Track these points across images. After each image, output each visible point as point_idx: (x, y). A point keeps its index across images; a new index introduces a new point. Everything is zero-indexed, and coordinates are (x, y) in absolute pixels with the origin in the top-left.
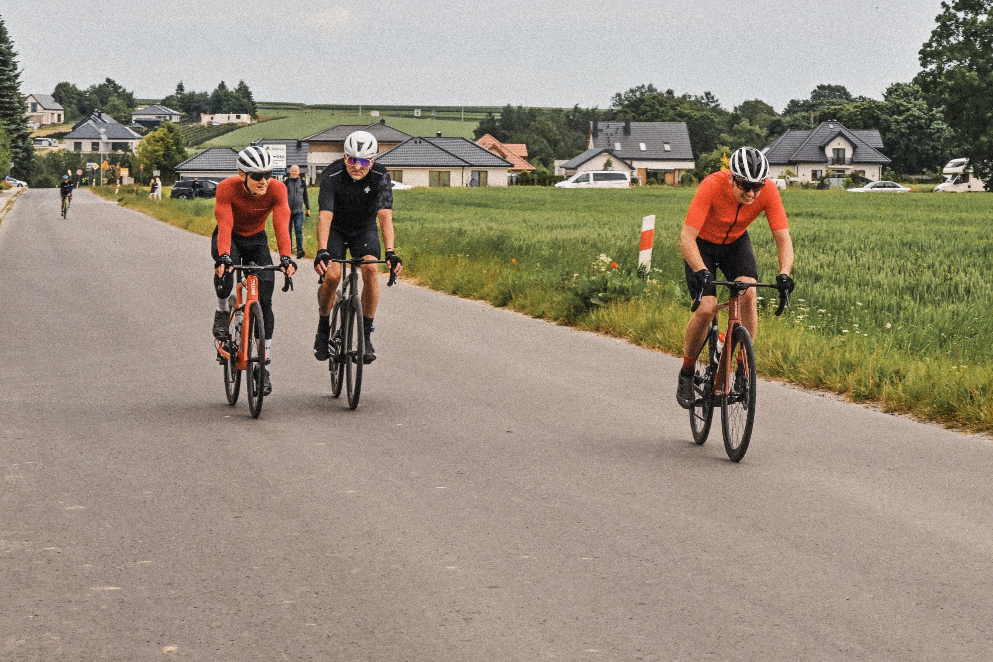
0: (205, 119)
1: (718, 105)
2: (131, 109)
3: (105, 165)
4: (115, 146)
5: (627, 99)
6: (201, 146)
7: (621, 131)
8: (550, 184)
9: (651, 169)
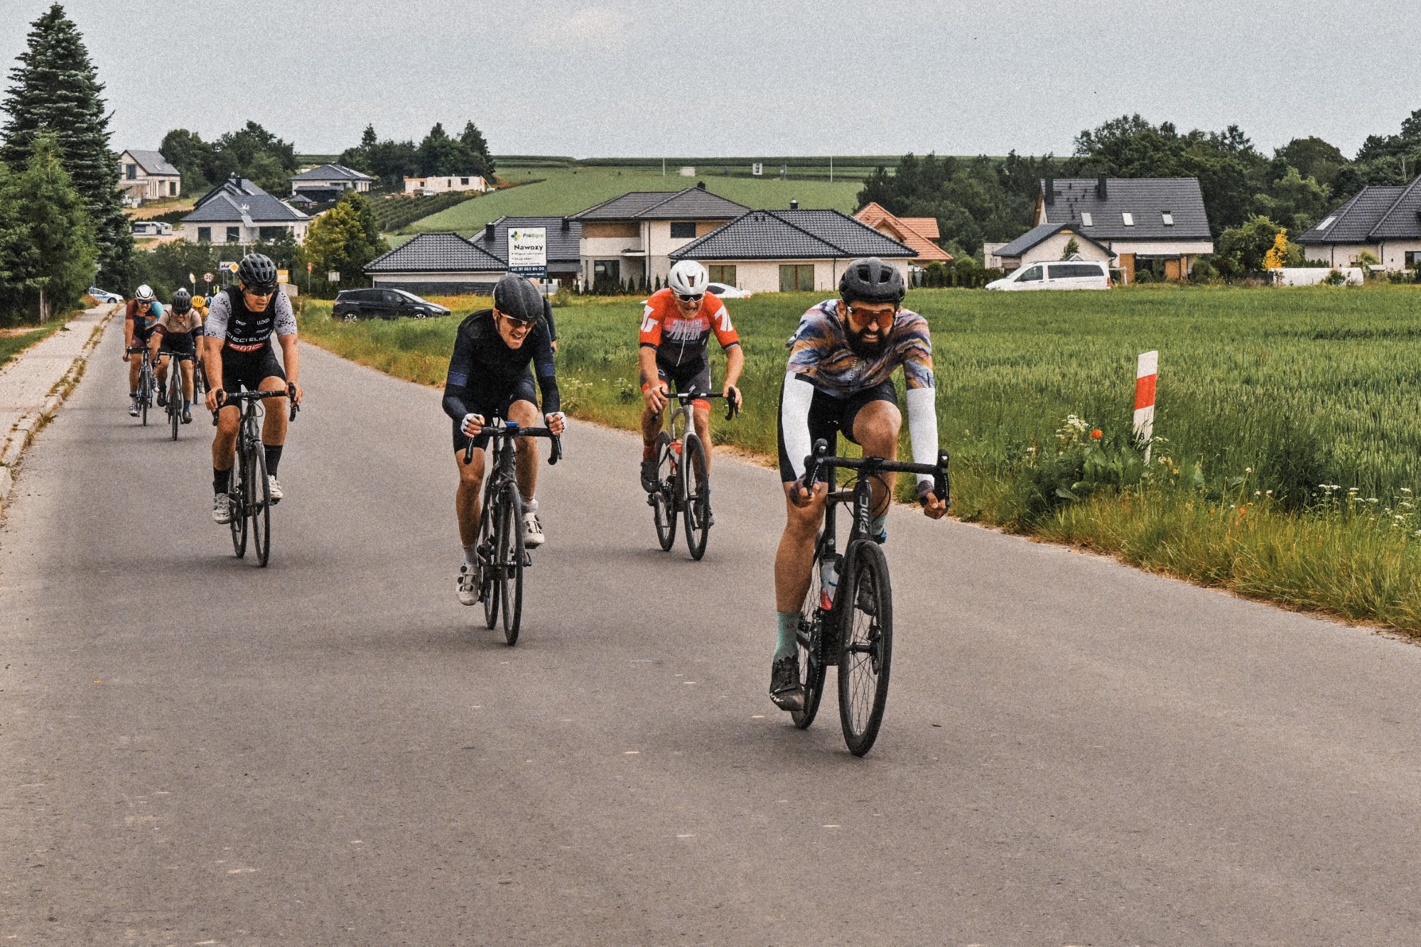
0: (411, 185)
1: (1251, 147)
2: (289, 171)
4: (265, 233)
5: (1100, 140)
6: (407, 230)
7: (1091, 194)
8: (978, 284)
9: (1142, 256)
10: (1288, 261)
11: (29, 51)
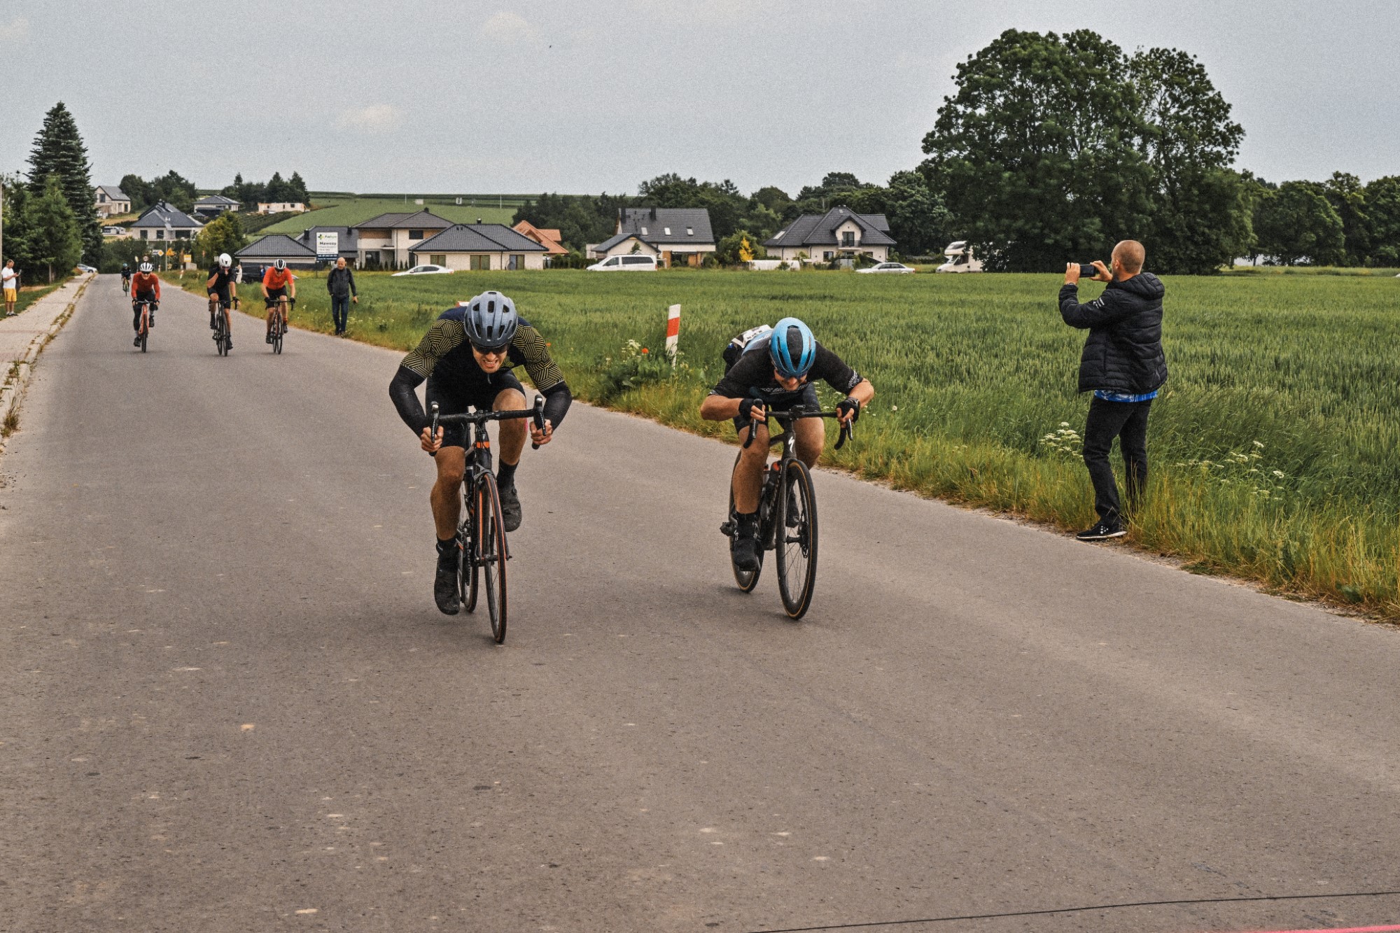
0: (262, 208)
1: (737, 192)
2: (193, 199)
3: (170, 252)
4: (179, 234)
5: (652, 187)
6: (257, 233)
7: (647, 217)
8: (582, 267)
9: (675, 252)
10: (756, 256)
11: (44, 129)
